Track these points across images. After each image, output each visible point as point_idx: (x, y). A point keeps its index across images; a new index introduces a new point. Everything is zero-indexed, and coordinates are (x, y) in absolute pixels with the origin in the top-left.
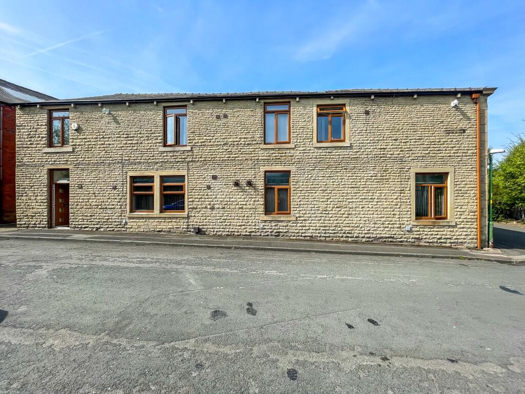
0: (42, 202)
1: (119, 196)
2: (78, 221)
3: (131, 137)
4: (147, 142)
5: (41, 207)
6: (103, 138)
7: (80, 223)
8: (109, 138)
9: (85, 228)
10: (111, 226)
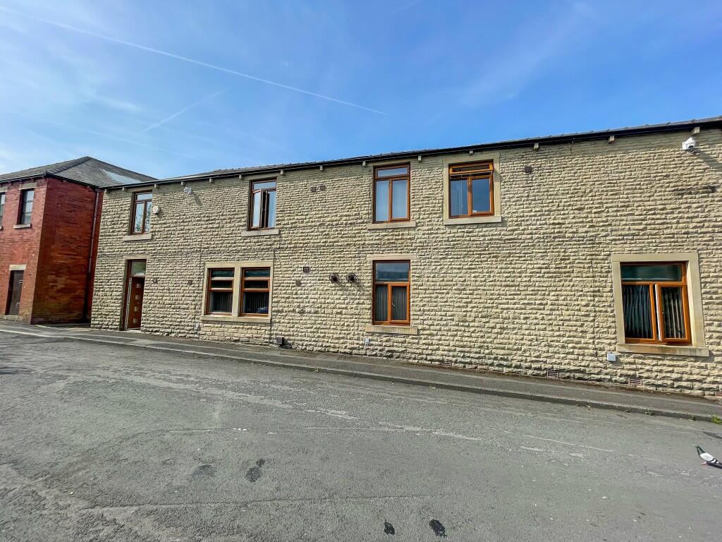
0: (117, 299)
1: (194, 293)
2: (149, 324)
3: (212, 220)
4: (229, 225)
5: (115, 305)
6: (183, 222)
7: (151, 326)
8: (189, 221)
9: (156, 331)
10: (183, 331)
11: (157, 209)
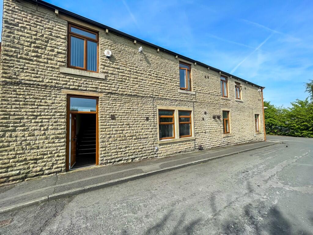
1: (151, 126)
2: (111, 155)
6: (136, 72)
7: (113, 157)
8: (142, 74)
9: (118, 161)
10: (145, 154)
11: (110, 53)
